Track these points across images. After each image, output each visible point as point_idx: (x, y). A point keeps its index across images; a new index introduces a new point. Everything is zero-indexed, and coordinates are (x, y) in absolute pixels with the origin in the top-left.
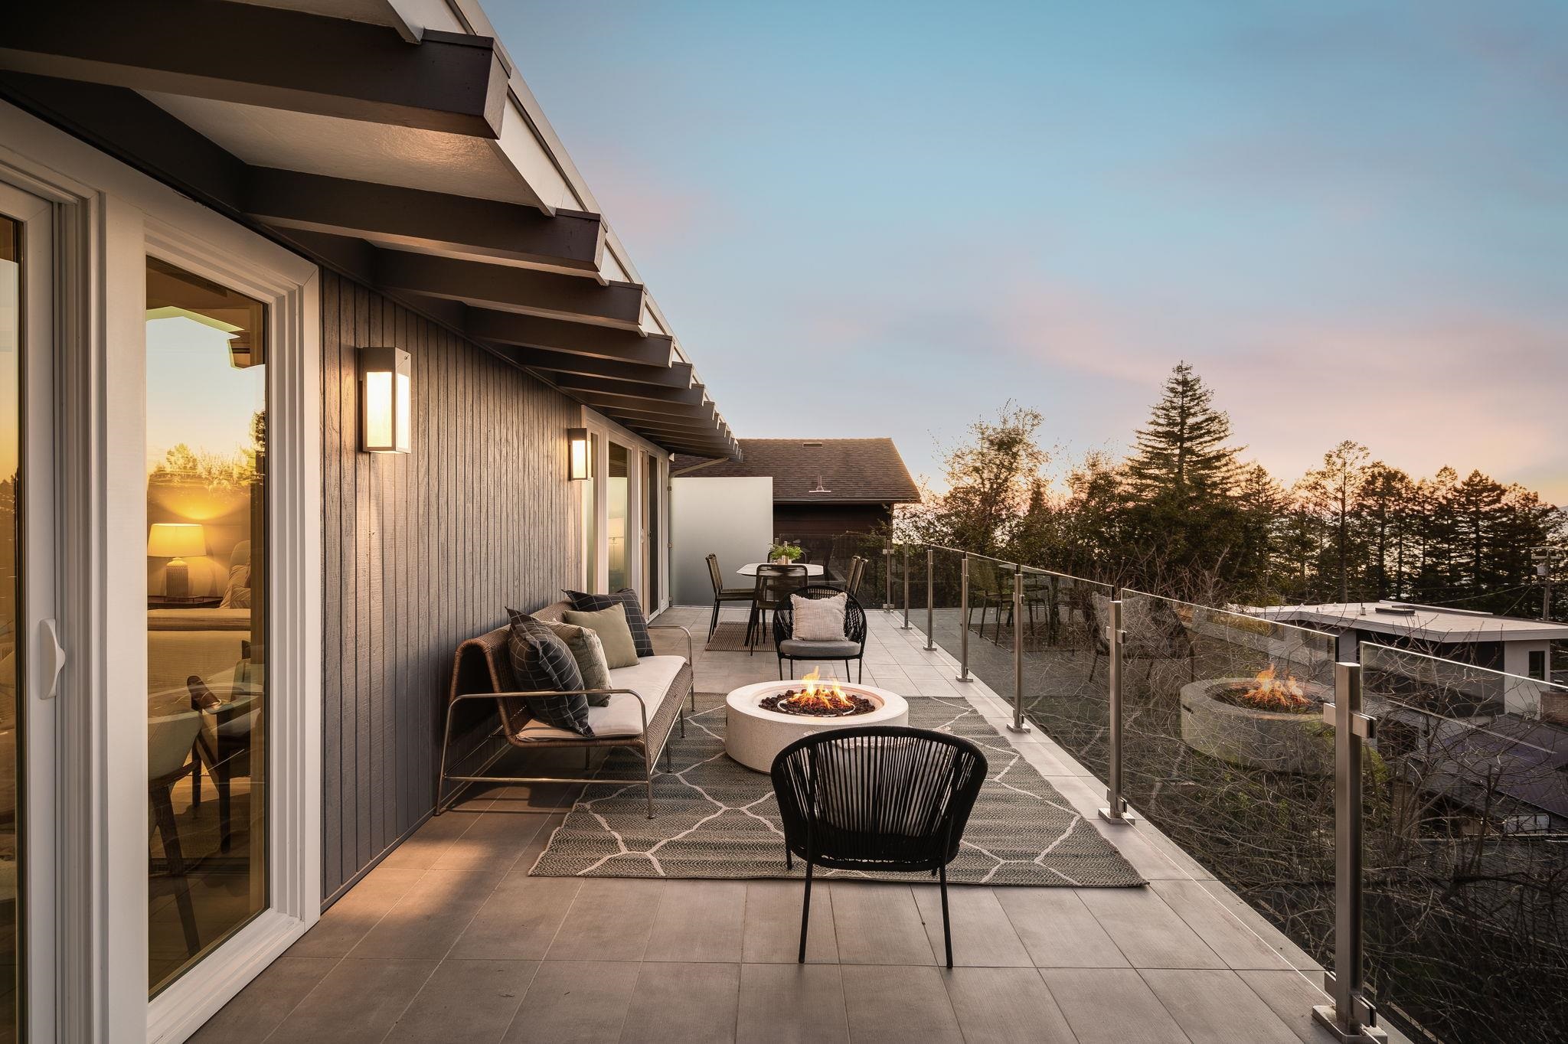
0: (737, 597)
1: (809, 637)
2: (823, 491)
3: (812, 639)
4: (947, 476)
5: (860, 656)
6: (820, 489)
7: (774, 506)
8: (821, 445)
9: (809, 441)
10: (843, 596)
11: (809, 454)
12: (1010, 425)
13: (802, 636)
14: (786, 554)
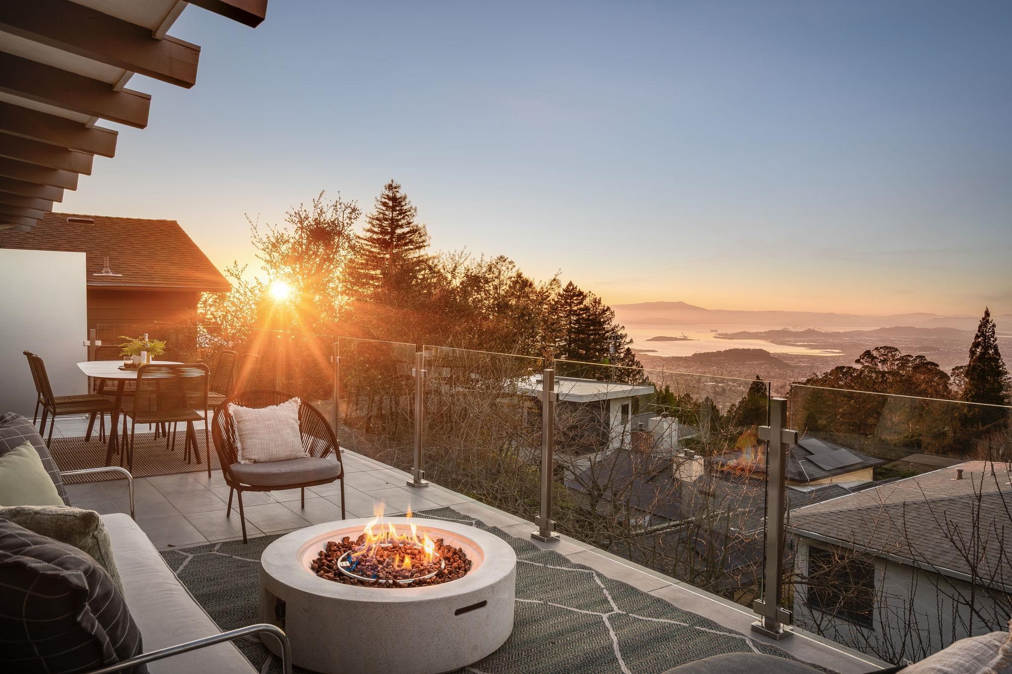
0: (73, 406)
1: (262, 457)
2: (111, 274)
3: (268, 460)
4: (263, 264)
5: (341, 477)
6: (107, 272)
7: (88, 290)
8: (92, 222)
9: (74, 215)
10: (296, 402)
11: (79, 231)
12: (329, 216)
13: (253, 457)
14: (148, 350)
